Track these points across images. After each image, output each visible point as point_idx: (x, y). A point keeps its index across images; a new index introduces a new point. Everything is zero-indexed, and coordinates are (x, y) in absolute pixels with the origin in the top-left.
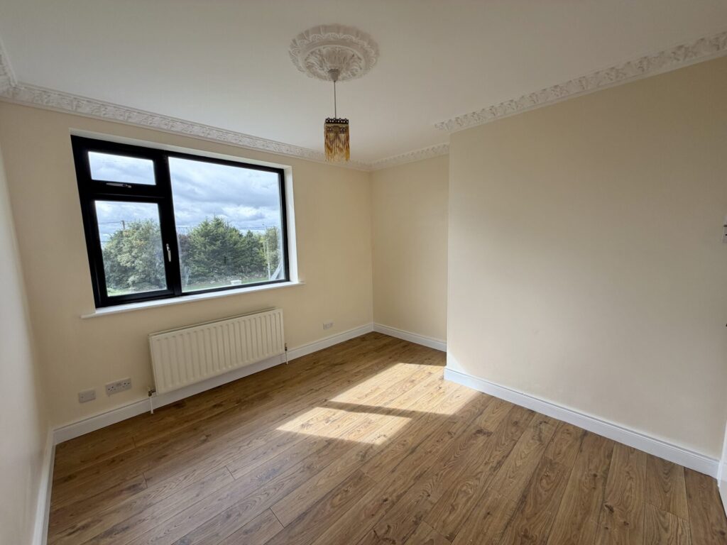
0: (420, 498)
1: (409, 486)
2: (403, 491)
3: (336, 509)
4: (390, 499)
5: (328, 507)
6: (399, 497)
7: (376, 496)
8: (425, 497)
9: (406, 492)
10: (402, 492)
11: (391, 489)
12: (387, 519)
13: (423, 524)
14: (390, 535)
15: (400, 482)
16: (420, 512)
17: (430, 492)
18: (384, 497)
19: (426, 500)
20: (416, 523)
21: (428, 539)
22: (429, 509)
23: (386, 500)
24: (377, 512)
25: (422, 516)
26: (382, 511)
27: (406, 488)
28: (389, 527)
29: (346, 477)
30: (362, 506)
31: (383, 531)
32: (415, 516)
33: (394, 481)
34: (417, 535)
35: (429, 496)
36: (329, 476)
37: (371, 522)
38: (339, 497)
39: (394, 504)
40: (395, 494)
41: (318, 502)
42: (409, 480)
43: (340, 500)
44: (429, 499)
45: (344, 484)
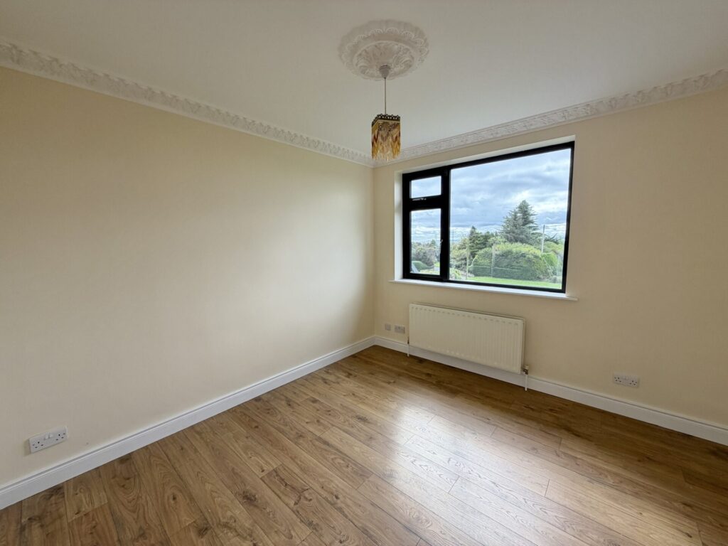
0: (338, 531)
1: (354, 521)
2: (348, 515)
3: (331, 461)
4: (338, 501)
5: (333, 457)
6: (340, 510)
7: (343, 490)
8: (339, 537)
9: (346, 517)
10: (346, 513)
11: (349, 502)
12: (317, 498)
13: (308, 531)
14: (303, 500)
15: (358, 511)
16: (321, 529)
17: (345, 543)
18: (340, 496)
19: (336, 538)
20: (310, 524)
21: (293, 534)
22: (324, 540)
23: (337, 498)
24: (326, 491)
25: (317, 531)
26: (325, 494)
27: (350, 517)
28: (311, 500)
29: (363, 465)
30: (332, 479)
31: (307, 495)
32: (317, 524)
33: (360, 506)
34: (299, 524)
35: (341, 542)
36: (363, 452)
37: (317, 487)
38: (342, 462)
39: (332, 504)
40: (343, 505)
41: (337, 450)
42: (361, 521)
43: (339, 463)
44: (337, 542)
45: (356, 464)
